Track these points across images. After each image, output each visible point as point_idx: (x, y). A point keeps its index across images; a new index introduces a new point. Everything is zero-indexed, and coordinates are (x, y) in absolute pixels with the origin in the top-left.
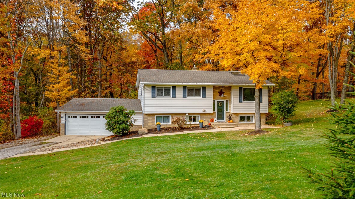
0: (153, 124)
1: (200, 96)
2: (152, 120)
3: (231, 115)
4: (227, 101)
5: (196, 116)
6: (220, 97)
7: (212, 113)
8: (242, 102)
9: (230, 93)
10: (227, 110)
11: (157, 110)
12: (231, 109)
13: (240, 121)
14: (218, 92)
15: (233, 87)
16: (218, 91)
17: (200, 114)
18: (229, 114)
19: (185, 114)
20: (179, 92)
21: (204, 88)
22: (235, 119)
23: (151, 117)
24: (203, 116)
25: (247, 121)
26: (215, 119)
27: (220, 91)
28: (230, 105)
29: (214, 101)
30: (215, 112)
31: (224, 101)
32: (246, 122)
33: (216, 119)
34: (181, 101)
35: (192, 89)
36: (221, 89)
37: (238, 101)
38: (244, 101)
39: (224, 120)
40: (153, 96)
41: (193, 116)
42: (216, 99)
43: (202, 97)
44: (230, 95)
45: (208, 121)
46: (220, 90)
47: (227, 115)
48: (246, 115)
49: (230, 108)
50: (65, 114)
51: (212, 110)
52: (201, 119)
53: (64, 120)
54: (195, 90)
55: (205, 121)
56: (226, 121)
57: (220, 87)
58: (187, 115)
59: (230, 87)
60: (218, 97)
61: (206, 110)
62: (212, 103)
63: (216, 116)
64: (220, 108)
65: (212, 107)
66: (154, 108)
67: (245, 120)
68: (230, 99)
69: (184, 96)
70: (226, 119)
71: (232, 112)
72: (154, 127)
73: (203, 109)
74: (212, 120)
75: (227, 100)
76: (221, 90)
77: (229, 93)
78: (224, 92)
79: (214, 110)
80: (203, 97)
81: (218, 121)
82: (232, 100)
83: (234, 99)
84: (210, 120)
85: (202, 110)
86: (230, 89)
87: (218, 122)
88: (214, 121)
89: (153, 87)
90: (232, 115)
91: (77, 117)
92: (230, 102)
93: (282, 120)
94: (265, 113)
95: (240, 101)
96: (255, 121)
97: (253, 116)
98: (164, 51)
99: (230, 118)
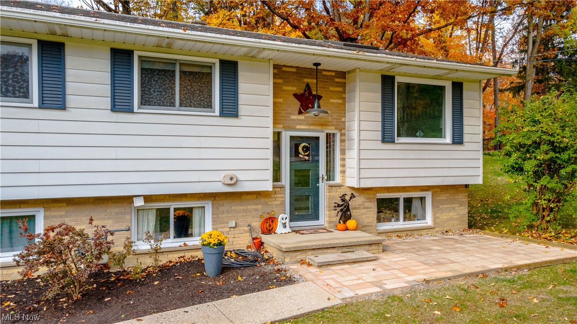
1: (209, 105)
3: (347, 198)
4: (330, 138)
5: (191, 209)
6: (302, 117)
7: (271, 189)
8: (393, 142)
9: (344, 104)
10: (330, 175)
12: (348, 171)
13: (379, 220)
14: (295, 95)
15: (358, 75)
16: (295, 89)
17: (213, 197)
18: (341, 192)
19: (129, 199)
20: (89, 78)
21: (230, 68)
22: (363, 211)
24: (227, 206)
25: (405, 219)
26: (283, 217)
27: (302, 92)
28: (343, 152)
29: (277, 136)
30: (283, 187)
31: (317, 138)
32: (401, 224)
33: (287, 215)
35: (165, 71)
36: (306, 80)
37: (379, 136)
38: (399, 135)
39: (321, 222)
41: (175, 209)
42: (288, 128)
43: (217, 113)
44: (342, 109)
45: (251, 230)
46: (304, 86)
47: (330, 198)
48: (402, 196)
49: (343, 166)
51: (269, 175)
52: (214, 222)
54: (182, 72)
55: (237, 231)
56: (326, 225)
57: (300, 72)
58: (139, 203)
59: (345, 78)
60: (293, 117)
61: (241, 176)
62: (270, 143)
63: (283, 203)
64: (301, 166)
65: (269, 164)
67: (398, 216)
68: (342, 127)
69: (119, 105)
70: (327, 215)
71: (352, 181)
73: (223, 174)
74: (269, 226)
75: (331, 131)
76: (308, 85)
77: (340, 101)
78: (320, 98)
79: (277, 178)
80: (223, 114)
81: (293, 225)
82: (355, 134)
83: (364, 125)
84: (257, 224)
85: (220, 176)
86: (344, 85)
87: (294, 231)
88: (279, 229)
90: (353, 196)
92: (343, 141)
93: (546, 213)
94: (466, 186)
95: (387, 138)
96: (435, 218)
97: (429, 193)
99: (345, 212)
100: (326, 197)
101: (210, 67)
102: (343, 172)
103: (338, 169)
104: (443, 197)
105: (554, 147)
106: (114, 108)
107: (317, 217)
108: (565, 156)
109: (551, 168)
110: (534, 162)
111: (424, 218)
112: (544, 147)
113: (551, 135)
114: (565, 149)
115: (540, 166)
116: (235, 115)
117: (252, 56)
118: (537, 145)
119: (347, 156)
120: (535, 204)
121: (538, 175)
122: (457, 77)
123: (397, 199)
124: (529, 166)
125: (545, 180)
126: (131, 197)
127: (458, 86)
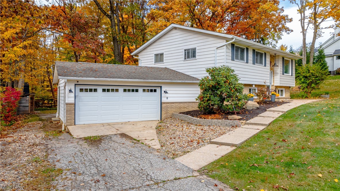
3: (276, 88)
20: (251, 56)
34: (251, 68)
35: (258, 54)
40: (232, 59)
43: (264, 65)
48: (280, 89)
50: (75, 85)
53: (74, 96)
58: (254, 86)
75: (272, 71)
85: (264, 81)
86: (274, 59)
89: (233, 45)
91: (98, 90)
92: (273, 74)
94: (290, 87)
95: (283, 74)
97: (284, 89)
98: (112, 17)
102: (274, 82)
106: (253, 64)
111: (283, 95)
116: (266, 66)
117: (268, 52)
119: (274, 78)
126: (252, 85)
127: (292, 60)
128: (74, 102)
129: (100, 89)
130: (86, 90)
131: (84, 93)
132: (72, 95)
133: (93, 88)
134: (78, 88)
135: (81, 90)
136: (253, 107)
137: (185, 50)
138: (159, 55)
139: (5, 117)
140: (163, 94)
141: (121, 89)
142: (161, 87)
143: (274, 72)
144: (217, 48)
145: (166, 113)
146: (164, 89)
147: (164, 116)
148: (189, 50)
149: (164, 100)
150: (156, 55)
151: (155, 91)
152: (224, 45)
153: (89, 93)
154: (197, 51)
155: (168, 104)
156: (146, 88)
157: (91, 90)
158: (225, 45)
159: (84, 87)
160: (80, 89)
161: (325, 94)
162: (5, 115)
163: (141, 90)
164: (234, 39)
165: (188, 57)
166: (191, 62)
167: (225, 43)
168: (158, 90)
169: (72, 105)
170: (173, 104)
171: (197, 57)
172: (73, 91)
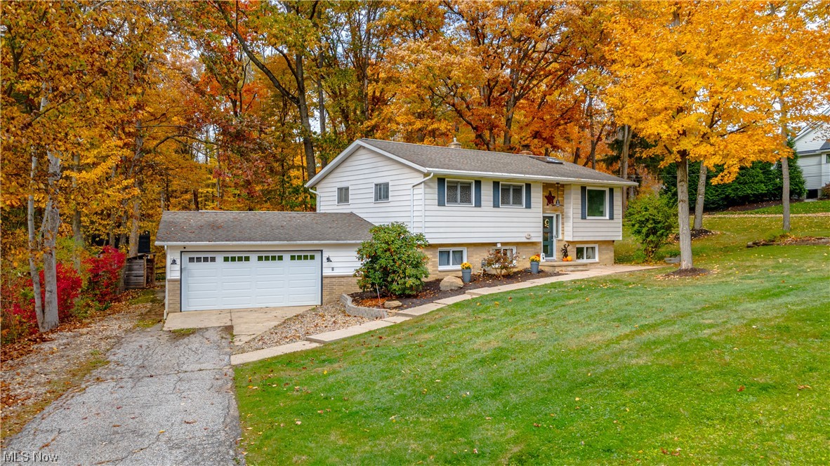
0: (435, 269)
1: (522, 204)
2: (433, 260)
3: (566, 246)
4: (557, 217)
6: (548, 207)
10: (558, 235)
11: (448, 235)
12: (565, 232)
13: (576, 258)
14: (548, 197)
15: (573, 187)
16: (547, 193)
17: (517, 244)
18: (563, 243)
20: (487, 193)
21: (528, 186)
22: (571, 253)
23: (432, 253)
25: (586, 258)
26: (542, 255)
28: (563, 224)
31: (552, 217)
32: (585, 260)
34: (489, 214)
35: (507, 189)
36: (551, 189)
37: (579, 216)
38: (588, 215)
39: (555, 257)
40: (441, 203)
43: (524, 207)
44: (562, 202)
46: (549, 192)
47: (558, 246)
48: (585, 246)
49: (563, 230)
50: (181, 252)
51: (541, 234)
53: (179, 269)
54: (513, 189)
56: (558, 258)
57: (550, 184)
58: (499, 246)
60: (545, 207)
61: (532, 235)
62: (541, 220)
63: (541, 248)
64: (546, 230)
65: (541, 229)
66: (441, 230)
67: (584, 256)
68: (563, 211)
69: (496, 205)
70: (557, 254)
71: (567, 238)
72: (436, 276)
75: (558, 213)
77: (562, 199)
78: (554, 197)
80: (526, 207)
81: (548, 258)
83: (575, 211)
85: (525, 235)
86: (563, 191)
87: (547, 261)
89: (441, 180)
90: (569, 245)
91: (217, 259)
92: (563, 218)
93: (651, 254)
94: (613, 241)
95: (583, 217)
96: (600, 258)
97: (596, 246)
98: (301, 102)
99: (565, 253)
100: (556, 247)
101: (521, 187)
102: (563, 234)
103: (560, 232)
104: (604, 247)
105: (656, 222)
106: (494, 207)
107: (552, 256)
108: (659, 226)
109: (653, 231)
110: (646, 229)
111: (594, 258)
112: (651, 222)
113: (654, 216)
114: (659, 222)
115: (648, 230)
116: (530, 208)
117: (536, 181)
118: (647, 220)
119: (565, 226)
120: (645, 250)
121: (647, 236)
122: (611, 186)
123: (583, 248)
124: (644, 230)
125: (651, 238)
126: (496, 243)
127: (611, 190)
128: (179, 278)
129: (220, 258)
130: (199, 260)
131: (195, 265)
132: (177, 267)
133: (209, 255)
134: (186, 257)
135: (191, 260)
136: (451, 286)
137: (376, 185)
138: (344, 190)
139: (102, 295)
140: (325, 264)
141: (254, 257)
142: (322, 251)
143: (563, 215)
144: (414, 186)
145: (330, 294)
146: (326, 255)
147: (325, 299)
148: (380, 185)
149: (327, 272)
150: (340, 189)
151: (312, 258)
152: (421, 183)
153: (202, 264)
154: (390, 189)
155: (334, 280)
156: (296, 254)
157: (206, 260)
158: (424, 182)
159: (195, 255)
160: (190, 258)
161: (671, 257)
162: (101, 292)
163: (287, 257)
164: (432, 174)
165: (380, 198)
166: (383, 205)
167: (422, 179)
168: (318, 256)
169: (177, 283)
170: (342, 279)
171: (390, 199)
172: (178, 261)
